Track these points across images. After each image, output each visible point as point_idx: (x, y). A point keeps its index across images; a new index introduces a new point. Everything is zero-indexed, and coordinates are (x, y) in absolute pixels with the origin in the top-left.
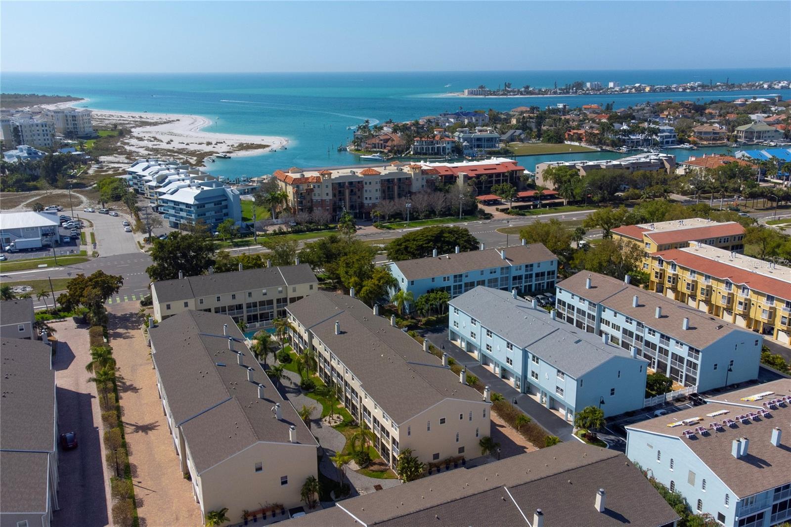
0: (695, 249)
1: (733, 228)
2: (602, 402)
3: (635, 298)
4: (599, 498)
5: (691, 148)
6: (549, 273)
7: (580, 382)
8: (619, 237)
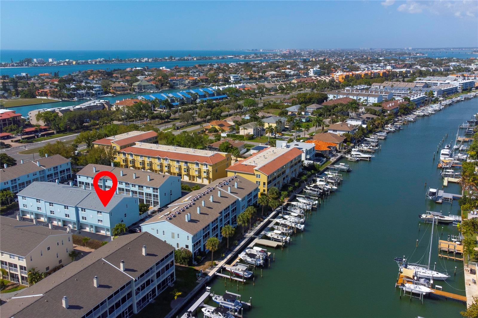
0: (138, 145)
1: (151, 133)
2: (122, 221)
3: (121, 172)
4: (144, 250)
5: (113, 96)
6: (67, 170)
7: (111, 214)
8: (98, 146)
